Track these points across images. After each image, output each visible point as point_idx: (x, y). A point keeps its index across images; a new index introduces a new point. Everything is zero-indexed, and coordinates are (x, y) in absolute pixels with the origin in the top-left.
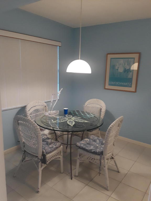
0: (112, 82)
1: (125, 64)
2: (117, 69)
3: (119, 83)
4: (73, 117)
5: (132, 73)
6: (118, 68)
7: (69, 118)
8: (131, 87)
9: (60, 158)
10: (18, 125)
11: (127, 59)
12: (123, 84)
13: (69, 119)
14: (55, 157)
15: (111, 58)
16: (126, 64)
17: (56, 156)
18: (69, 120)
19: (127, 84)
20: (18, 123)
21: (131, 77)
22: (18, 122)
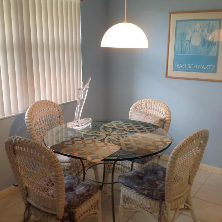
0: (179, 65)
1: (203, 31)
2: (189, 40)
3: (192, 66)
4: (113, 131)
5: (216, 46)
6: (191, 38)
7: (107, 133)
8: (216, 73)
9: (96, 214)
10: (15, 154)
11: (208, 22)
12: (200, 67)
13: (107, 135)
14: (87, 214)
15: (177, 21)
16: (206, 31)
17: (90, 210)
18: (108, 137)
19: (208, 67)
20: (14, 151)
21: (215, 55)
22: (13, 148)
